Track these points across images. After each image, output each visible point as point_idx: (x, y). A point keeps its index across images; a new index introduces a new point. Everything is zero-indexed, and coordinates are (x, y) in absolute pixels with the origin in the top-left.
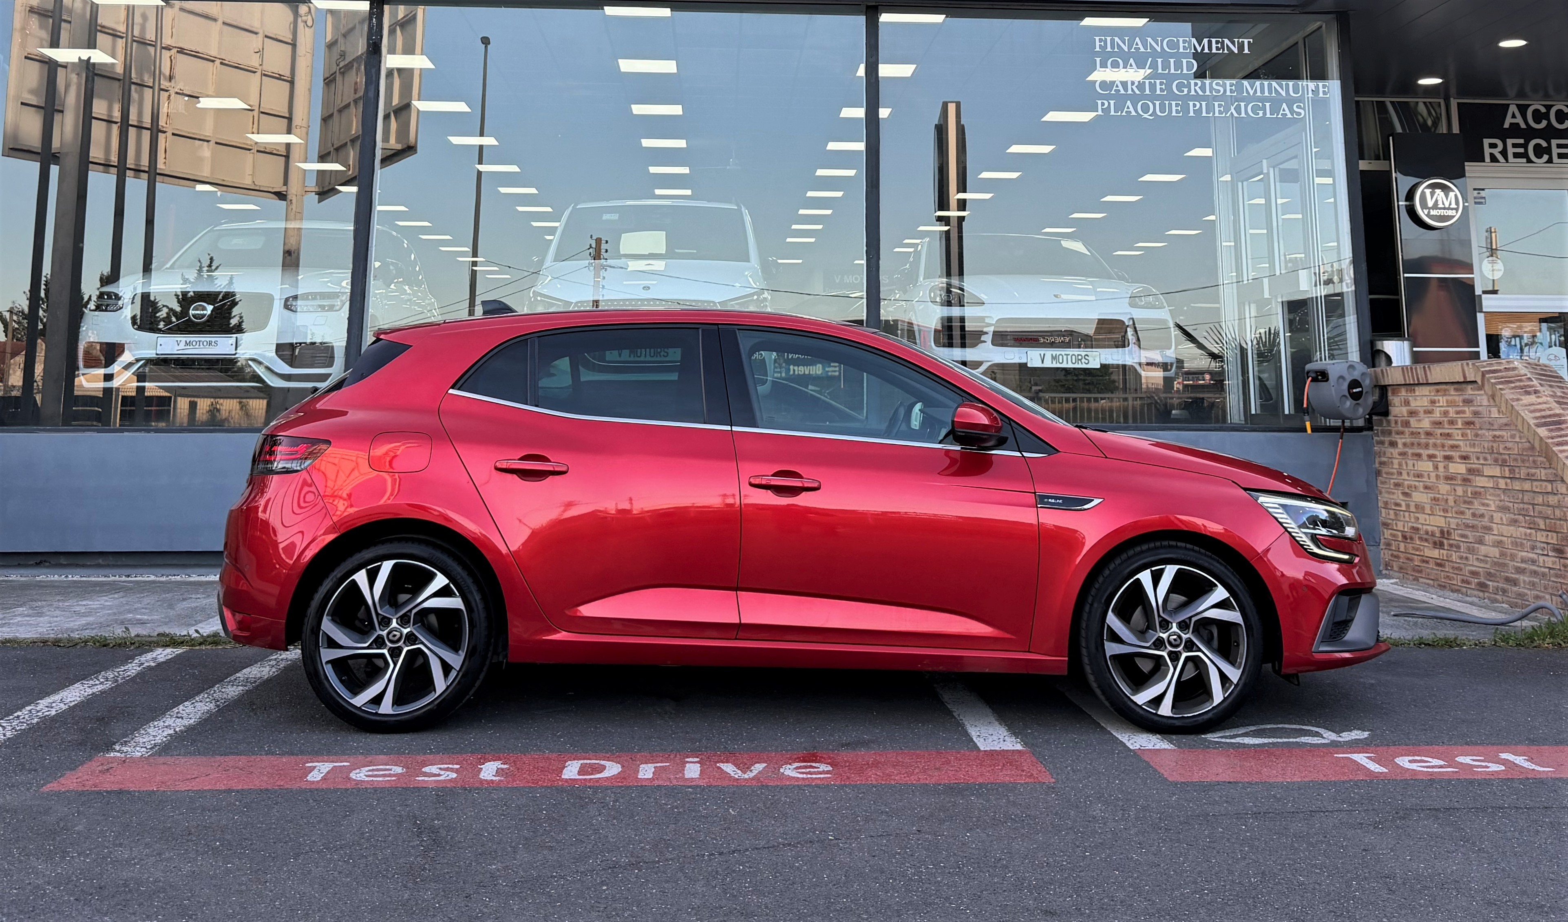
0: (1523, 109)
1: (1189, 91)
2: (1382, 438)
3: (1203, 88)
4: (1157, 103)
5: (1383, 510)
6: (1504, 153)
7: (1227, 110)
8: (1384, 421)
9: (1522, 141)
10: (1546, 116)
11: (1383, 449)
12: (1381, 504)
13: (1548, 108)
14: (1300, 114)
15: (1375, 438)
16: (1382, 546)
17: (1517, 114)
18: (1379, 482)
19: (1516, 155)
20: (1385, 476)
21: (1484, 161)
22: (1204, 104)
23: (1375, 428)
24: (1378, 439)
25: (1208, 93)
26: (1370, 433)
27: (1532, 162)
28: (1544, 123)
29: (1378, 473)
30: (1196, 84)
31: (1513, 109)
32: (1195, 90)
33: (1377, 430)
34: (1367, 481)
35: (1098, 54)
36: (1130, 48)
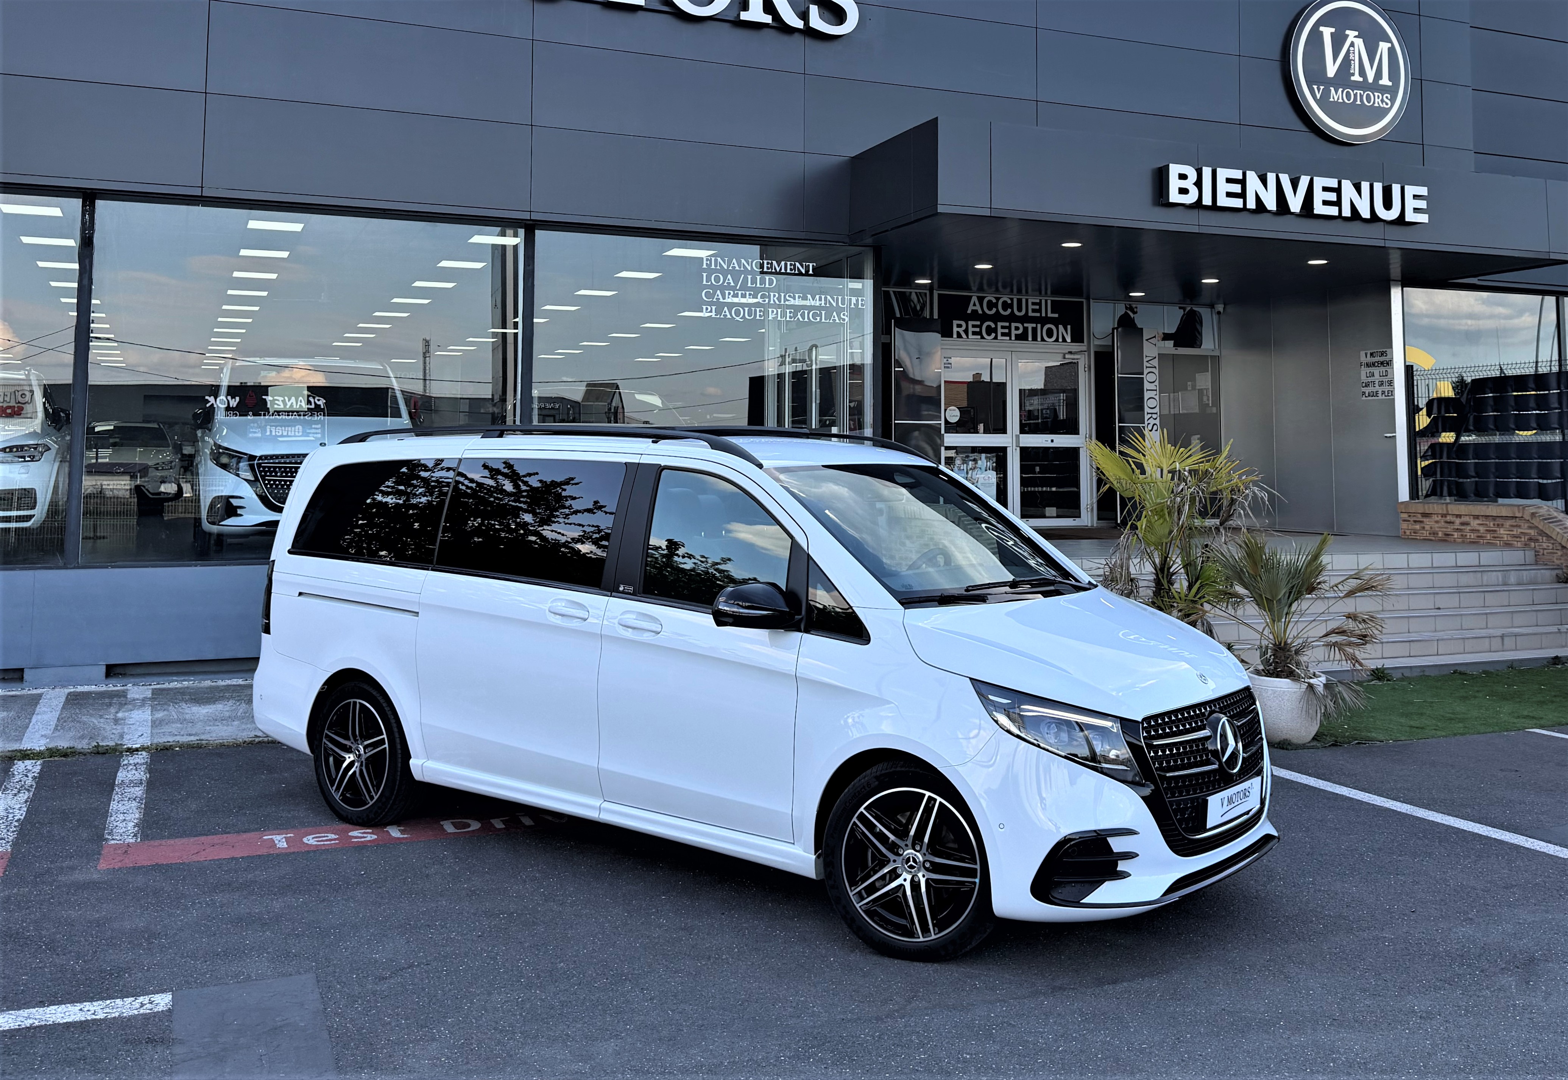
0: (981, 299)
1: (769, 301)
3: (779, 299)
4: (746, 309)
6: (966, 331)
7: (795, 315)
9: (978, 323)
10: (996, 305)
13: (998, 299)
14: (844, 320)
17: (977, 303)
19: (974, 333)
21: (952, 337)
22: (779, 310)
25: (782, 303)
27: (985, 339)
28: (994, 310)
30: (774, 296)
31: (974, 299)
32: (774, 301)
35: (705, 270)
36: (728, 267)
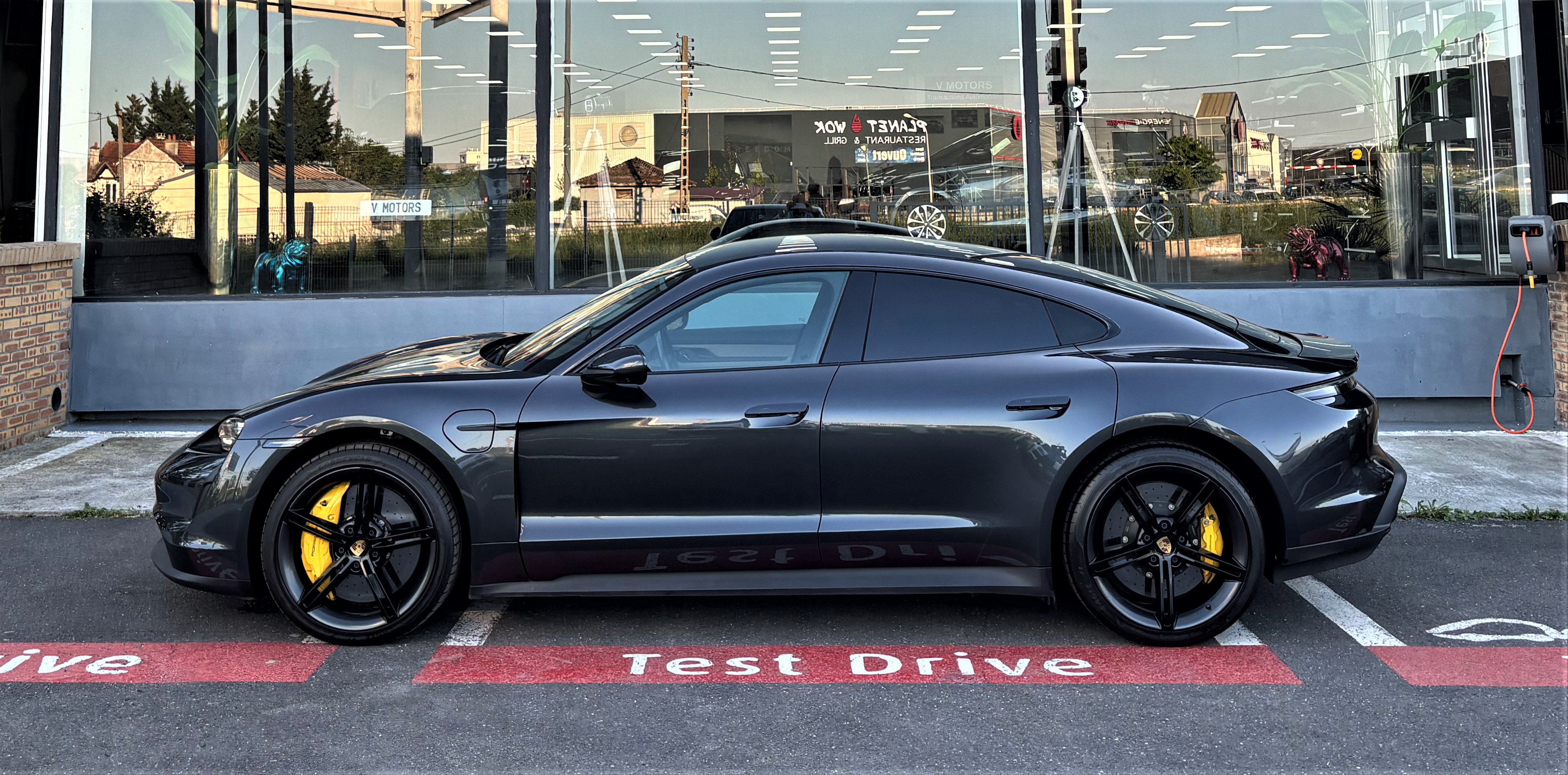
2: (1558, 293)
5: (1558, 363)
8: (1560, 276)
11: (1558, 303)
12: (1555, 357)
15: (1549, 292)
16: (1556, 398)
18: (1553, 334)
20: (1560, 329)
23: (1549, 281)
24: (1554, 293)
26: (1545, 286)
29: (1553, 326)
33: (1552, 284)
34: (1541, 334)
